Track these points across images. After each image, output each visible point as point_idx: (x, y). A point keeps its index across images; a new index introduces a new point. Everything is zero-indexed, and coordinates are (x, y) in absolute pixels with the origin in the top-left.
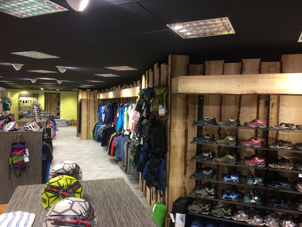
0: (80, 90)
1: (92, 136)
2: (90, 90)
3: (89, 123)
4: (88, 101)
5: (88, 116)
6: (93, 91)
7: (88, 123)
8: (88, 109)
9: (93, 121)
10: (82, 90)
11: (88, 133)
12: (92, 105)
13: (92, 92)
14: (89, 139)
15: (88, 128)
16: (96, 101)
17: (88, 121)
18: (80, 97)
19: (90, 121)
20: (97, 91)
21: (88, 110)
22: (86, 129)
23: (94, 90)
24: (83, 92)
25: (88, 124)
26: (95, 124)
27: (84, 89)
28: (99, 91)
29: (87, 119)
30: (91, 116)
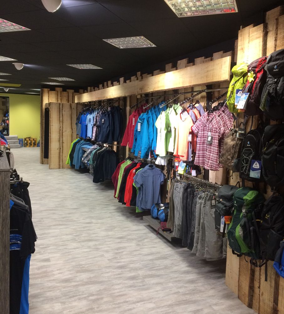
0: (46, 90)
1: (68, 163)
2: (61, 89)
3: (63, 143)
4: (61, 106)
5: (60, 130)
7: (61, 141)
8: (61, 119)
9: (69, 138)
10: (49, 89)
11: (61, 158)
12: (66, 112)
13: (65, 94)
14: (63, 168)
15: (61, 150)
16: (74, 106)
17: (61, 139)
18: (46, 101)
19: (64, 138)
20: (72, 91)
21: (61, 121)
22: (58, 151)
23: (67, 90)
24: (50, 92)
25: (61, 143)
26: (72, 144)
27: (52, 88)
28: (75, 92)
29: (60, 136)
30: (65, 131)
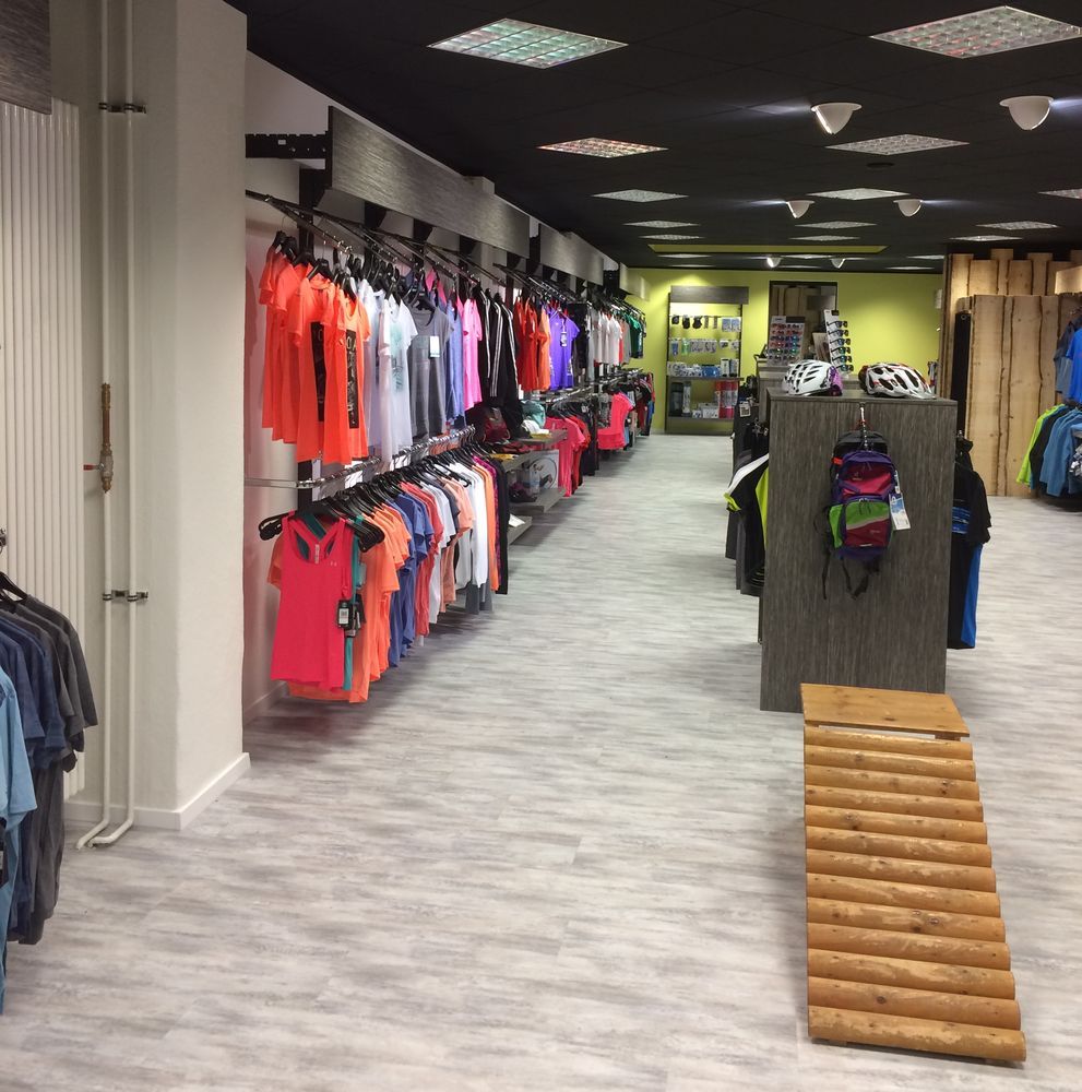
0: (961, 258)
1: (1024, 480)
2: (1010, 252)
3: (1009, 417)
4: (1008, 306)
5: (1002, 378)
6: (1024, 258)
7: (1004, 413)
8: (1007, 344)
9: (1031, 404)
10: (972, 255)
11: (1002, 464)
12: (1025, 324)
13: (1022, 267)
14: (1006, 495)
15: (1003, 438)
16: (1050, 304)
17: (1004, 406)
18: (960, 291)
19: (1014, 404)
20: (1044, 257)
21: (1006, 351)
22: (992, 443)
23: (1030, 255)
24: (975, 264)
25: (1003, 420)
26: (1040, 421)
27: (981, 252)
28: (1055, 259)
29: (1000, 396)
30: (1019, 382)
